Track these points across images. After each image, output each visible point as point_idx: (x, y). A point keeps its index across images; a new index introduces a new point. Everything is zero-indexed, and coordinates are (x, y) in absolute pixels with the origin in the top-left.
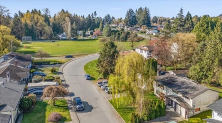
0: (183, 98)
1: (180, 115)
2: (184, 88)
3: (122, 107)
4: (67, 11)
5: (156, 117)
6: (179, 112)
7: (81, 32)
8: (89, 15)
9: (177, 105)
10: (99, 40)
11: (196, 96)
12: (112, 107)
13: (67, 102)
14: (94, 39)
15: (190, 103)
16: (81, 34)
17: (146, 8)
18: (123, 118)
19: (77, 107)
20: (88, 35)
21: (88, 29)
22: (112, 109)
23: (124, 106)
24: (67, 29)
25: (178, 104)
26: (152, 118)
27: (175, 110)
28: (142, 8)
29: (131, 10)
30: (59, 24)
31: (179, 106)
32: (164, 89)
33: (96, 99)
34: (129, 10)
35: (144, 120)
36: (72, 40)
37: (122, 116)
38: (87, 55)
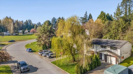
0: (111, 50)
1: (111, 63)
2: (110, 43)
3: (64, 65)
4: (10, 18)
5: (95, 67)
6: (110, 62)
7: (21, 31)
8: (27, 20)
9: (107, 57)
10: (34, 35)
11: (122, 46)
12: (56, 66)
13: (10, 67)
14: (31, 35)
15: (118, 52)
16: (21, 33)
17: (63, 18)
18: (68, 72)
19: (22, 68)
20: (26, 33)
21: (26, 29)
22: (56, 67)
23: (65, 64)
24: (10, 27)
25: (108, 55)
26: (93, 68)
27: (106, 61)
28: (61, 18)
29: (54, 18)
30: (4, 25)
31: (109, 57)
32: (93, 48)
33: (40, 62)
34: (53, 18)
35: (87, 71)
36: (14, 35)
37: (66, 71)
38: (27, 40)
